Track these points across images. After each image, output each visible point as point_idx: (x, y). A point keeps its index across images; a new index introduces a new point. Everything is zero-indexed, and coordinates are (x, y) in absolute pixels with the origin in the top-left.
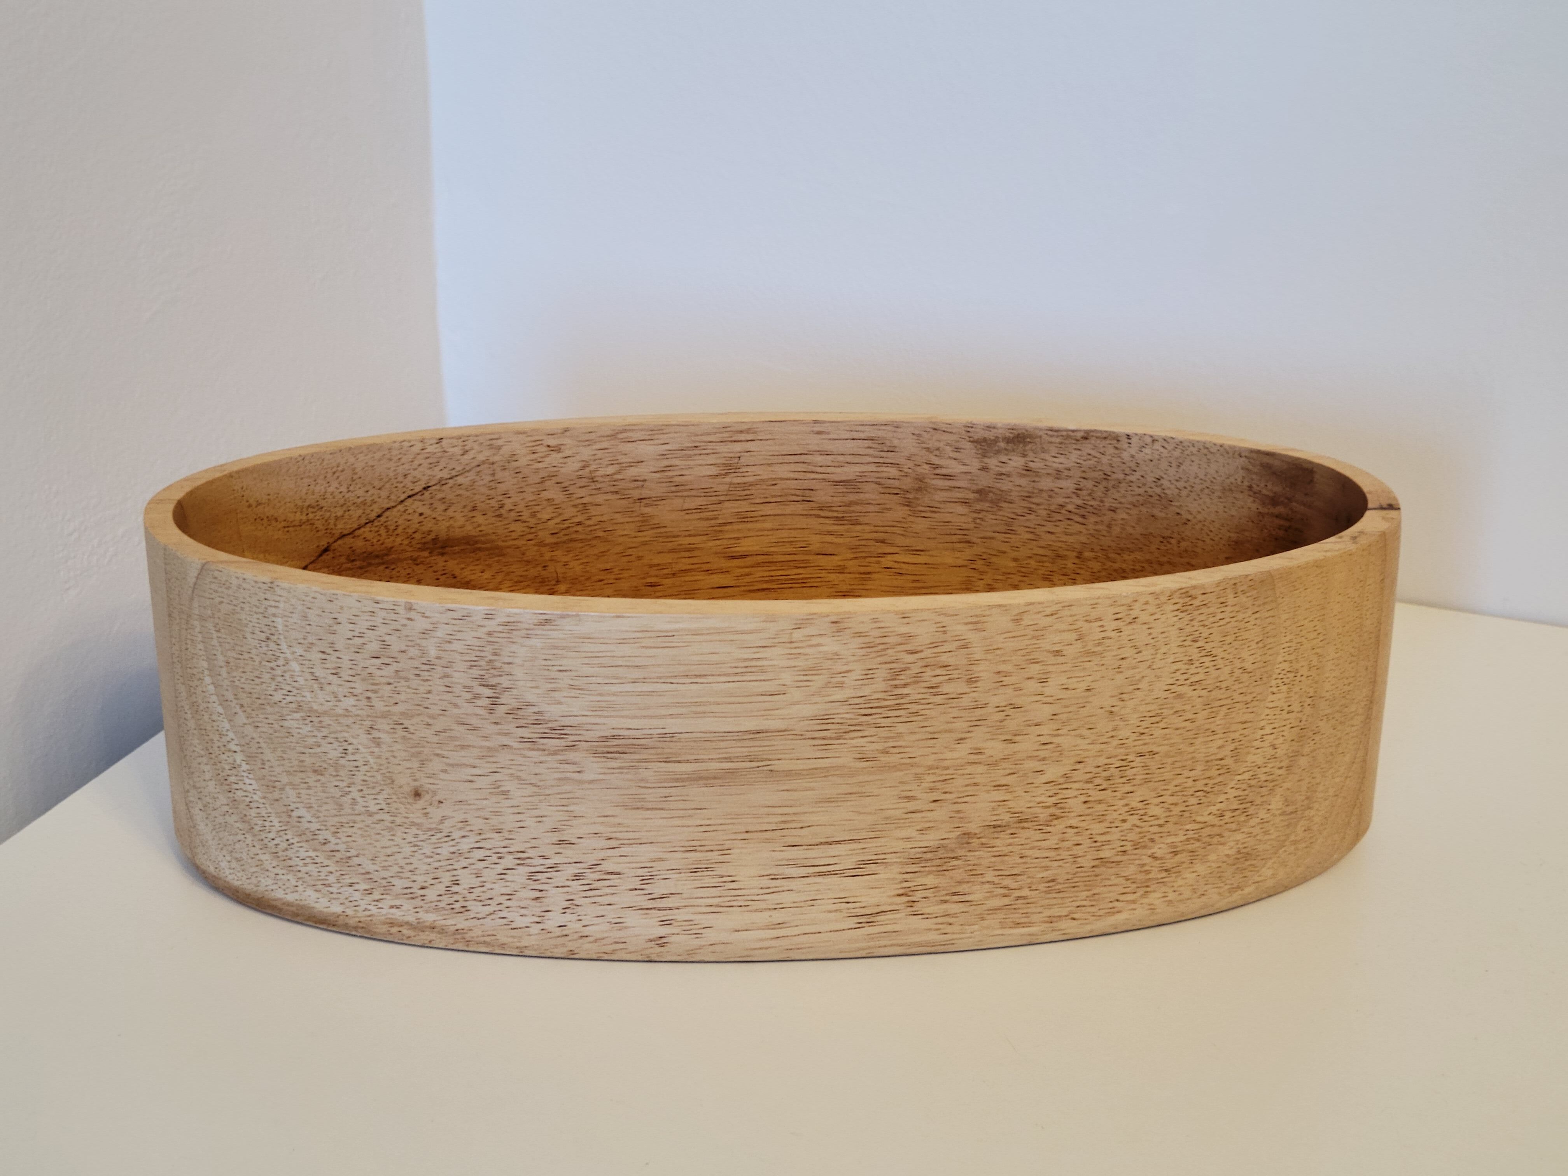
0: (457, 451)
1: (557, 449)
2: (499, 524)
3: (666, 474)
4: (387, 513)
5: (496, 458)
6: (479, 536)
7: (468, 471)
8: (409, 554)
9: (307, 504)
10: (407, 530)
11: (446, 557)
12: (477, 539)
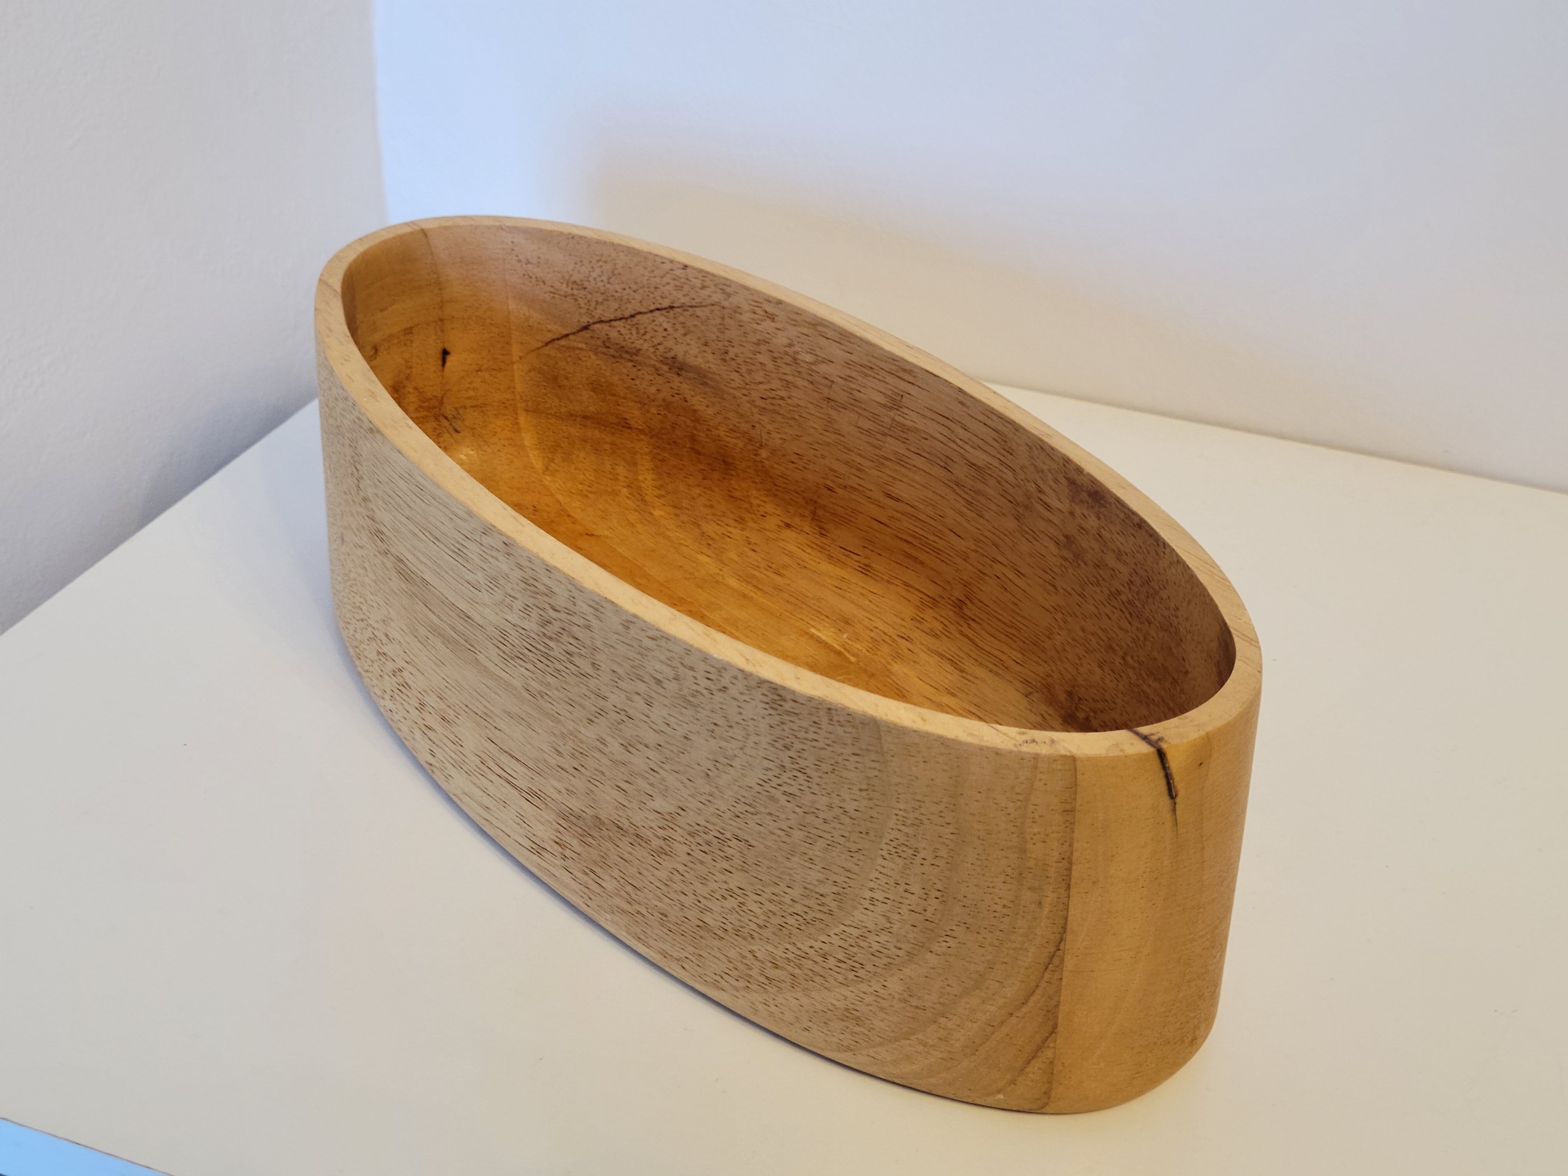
0: (698, 283)
1: (772, 318)
2: (724, 368)
3: (848, 383)
4: (639, 317)
5: (726, 304)
6: (707, 372)
7: (705, 306)
8: (653, 362)
9: (573, 279)
10: (654, 339)
11: (681, 379)
12: (706, 374)
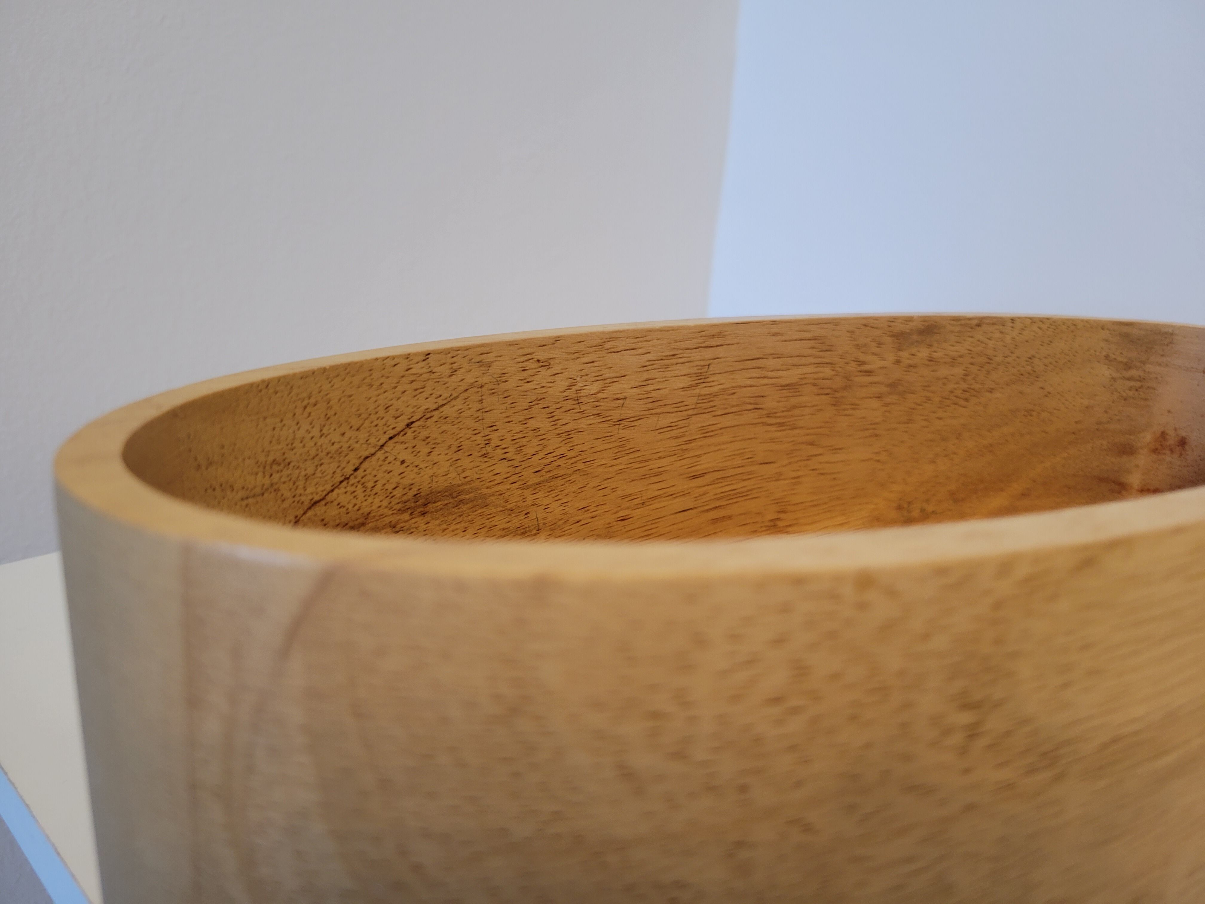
0: (445, 370)
1: (545, 364)
2: (484, 466)
3: (645, 389)
4: (365, 465)
5: (485, 379)
6: (462, 485)
7: (455, 398)
8: (387, 520)
9: (271, 459)
10: (386, 487)
11: (428, 517)
12: (460, 488)
